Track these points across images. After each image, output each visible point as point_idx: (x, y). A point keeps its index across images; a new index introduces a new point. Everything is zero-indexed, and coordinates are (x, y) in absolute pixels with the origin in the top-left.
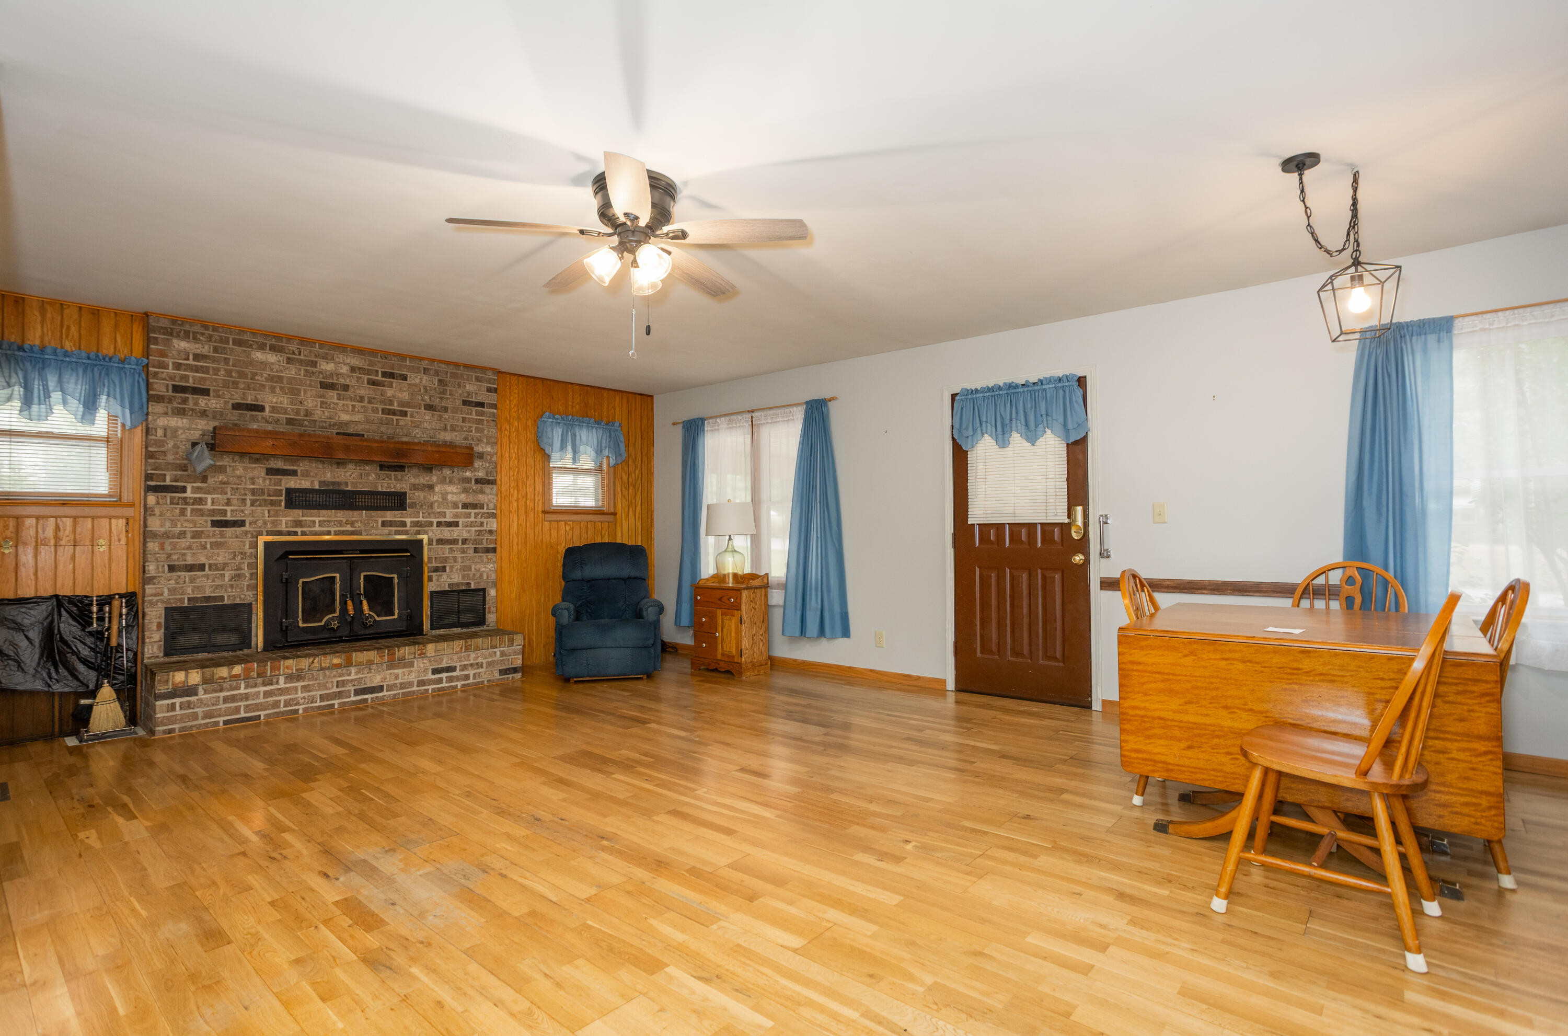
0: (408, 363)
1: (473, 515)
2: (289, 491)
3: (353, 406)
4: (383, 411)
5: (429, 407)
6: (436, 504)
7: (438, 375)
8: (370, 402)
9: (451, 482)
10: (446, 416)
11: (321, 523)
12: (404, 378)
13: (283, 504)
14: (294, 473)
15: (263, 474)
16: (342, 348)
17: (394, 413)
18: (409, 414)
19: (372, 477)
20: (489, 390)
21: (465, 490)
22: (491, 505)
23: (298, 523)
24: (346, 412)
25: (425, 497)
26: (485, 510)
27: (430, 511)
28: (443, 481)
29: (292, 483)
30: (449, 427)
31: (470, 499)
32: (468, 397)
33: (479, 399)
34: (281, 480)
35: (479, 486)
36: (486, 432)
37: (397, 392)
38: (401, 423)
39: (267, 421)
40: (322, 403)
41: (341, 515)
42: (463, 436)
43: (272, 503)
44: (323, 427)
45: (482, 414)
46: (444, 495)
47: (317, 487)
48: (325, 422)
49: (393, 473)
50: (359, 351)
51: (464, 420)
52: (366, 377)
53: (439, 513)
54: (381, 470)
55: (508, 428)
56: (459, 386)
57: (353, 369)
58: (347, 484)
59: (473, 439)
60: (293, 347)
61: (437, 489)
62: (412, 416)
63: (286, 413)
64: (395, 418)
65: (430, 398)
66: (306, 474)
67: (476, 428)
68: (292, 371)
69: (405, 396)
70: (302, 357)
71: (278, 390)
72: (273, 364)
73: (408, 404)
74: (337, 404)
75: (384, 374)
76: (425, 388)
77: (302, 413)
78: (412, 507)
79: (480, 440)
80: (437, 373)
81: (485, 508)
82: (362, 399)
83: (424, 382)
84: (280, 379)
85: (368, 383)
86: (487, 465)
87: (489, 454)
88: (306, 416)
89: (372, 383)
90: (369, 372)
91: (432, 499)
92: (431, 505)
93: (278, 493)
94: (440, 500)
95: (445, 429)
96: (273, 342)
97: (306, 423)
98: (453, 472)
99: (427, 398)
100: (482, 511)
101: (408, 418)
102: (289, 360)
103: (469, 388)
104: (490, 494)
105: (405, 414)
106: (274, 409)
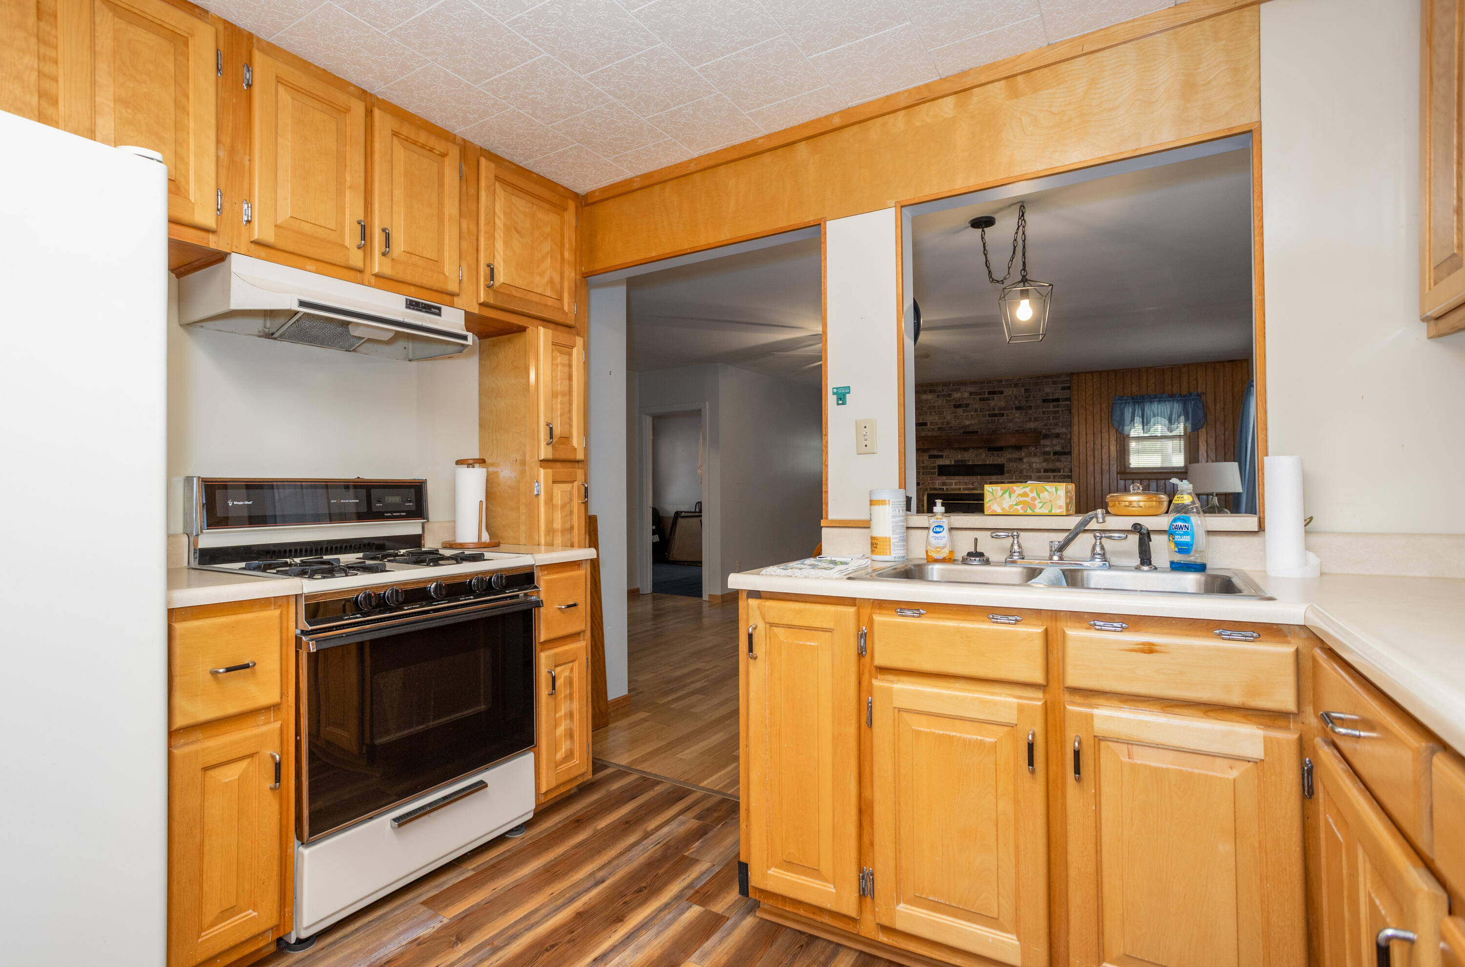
0: (1004, 383)
1: (1052, 477)
2: (940, 467)
3: (972, 415)
4: (990, 415)
5: (1018, 408)
6: (1025, 470)
7: (1024, 386)
8: (981, 411)
9: (1035, 455)
10: (1030, 412)
11: (956, 484)
12: (1002, 392)
13: (937, 474)
14: (942, 457)
15: (928, 458)
16: (964, 383)
17: (995, 415)
18: (1005, 415)
19: (983, 456)
20: (1063, 389)
21: (1046, 460)
22: (1066, 470)
23: (944, 484)
24: (967, 419)
25: (1017, 466)
26: (1062, 473)
27: (1020, 475)
28: (1029, 455)
29: (941, 462)
30: (1033, 420)
31: (1050, 466)
32: (1046, 396)
33: (1055, 396)
34: (935, 461)
35: (1056, 457)
36: (1061, 419)
37: (997, 402)
38: (1001, 421)
39: (929, 431)
40: (955, 416)
41: (966, 479)
42: (1043, 424)
43: (932, 473)
44: (956, 430)
45: (1058, 406)
46: (1030, 465)
47: (953, 463)
48: (957, 427)
49: (996, 453)
50: (974, 383)
51: (1044, 413)
52: (978, 397)
53: (1026, 476)
54: (988, 451)
55: (1084, 412)
56: (1040, 390)
57: (971, 394)
58: (969, 461)
59: (1051, 425)
60: (940, 388)
61: (1025, 461)
62: (1007, 415)
63: (938, 425)
64: (996, 418)
65: (1019, 402)
66: (948, 457)
67: (1053, 417)
68: (940, 402)
69: (1002, 404)
70: (944, 393)
71: (933, 413)
72: (930, 400)
73: (1004, 409)
74: (963, 415)
75: (989, 393)
76: (1016, 397)
77: (945, 423)
78: (1008, 473)
79: (1056, 425)
80: (1023, 385)
81: (1062, 471)
82: (976, 411)
83: (1014, 392)
84: (934, 406)
85: (980, 400)
86: (1063, 441)
87: (1064, 433)
88: (947, 425)
89: (982, 400)
90: (980, 394)
91: (1022, 467)
92: (1021, 471)
93: (934, 468)
94: (1028, 467)
95: (1030, 420)
96: (931, 388)
97: (947, 429)
98: (1037, 448)
99: (1017, 402)
100: (1060, 474)
101: (1005, 417)
102: (938, 396)
103: (1047, 390)
104: (1065, 461)
105: (1002, 415)
106: (932, 424)
